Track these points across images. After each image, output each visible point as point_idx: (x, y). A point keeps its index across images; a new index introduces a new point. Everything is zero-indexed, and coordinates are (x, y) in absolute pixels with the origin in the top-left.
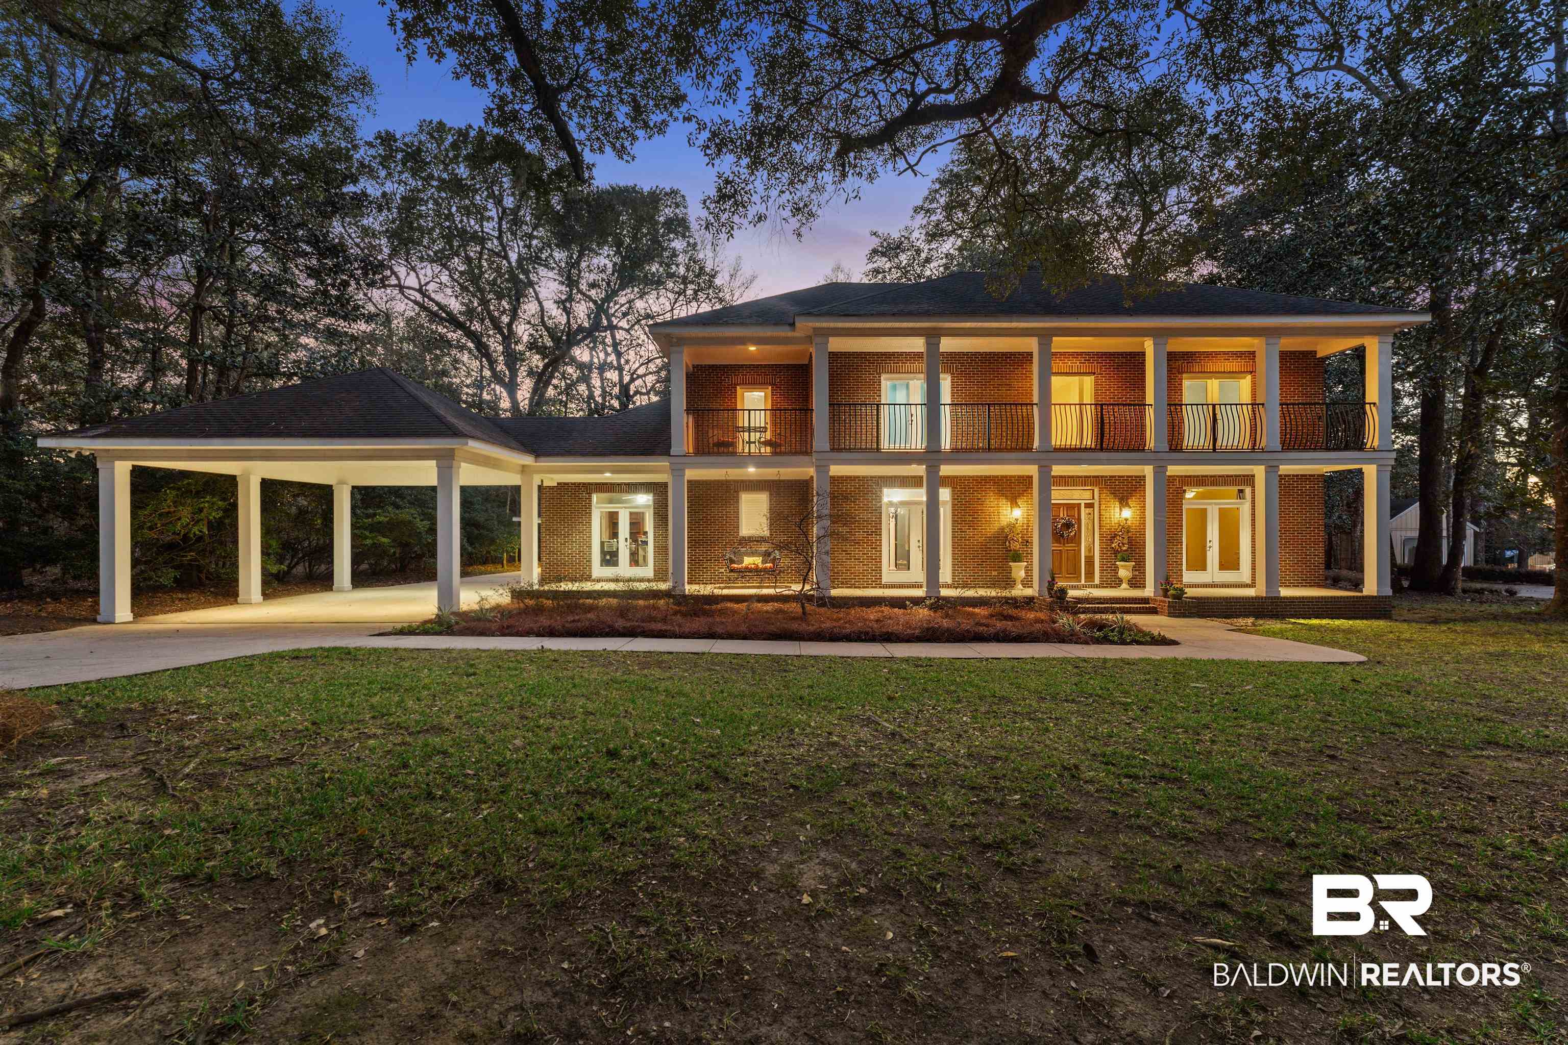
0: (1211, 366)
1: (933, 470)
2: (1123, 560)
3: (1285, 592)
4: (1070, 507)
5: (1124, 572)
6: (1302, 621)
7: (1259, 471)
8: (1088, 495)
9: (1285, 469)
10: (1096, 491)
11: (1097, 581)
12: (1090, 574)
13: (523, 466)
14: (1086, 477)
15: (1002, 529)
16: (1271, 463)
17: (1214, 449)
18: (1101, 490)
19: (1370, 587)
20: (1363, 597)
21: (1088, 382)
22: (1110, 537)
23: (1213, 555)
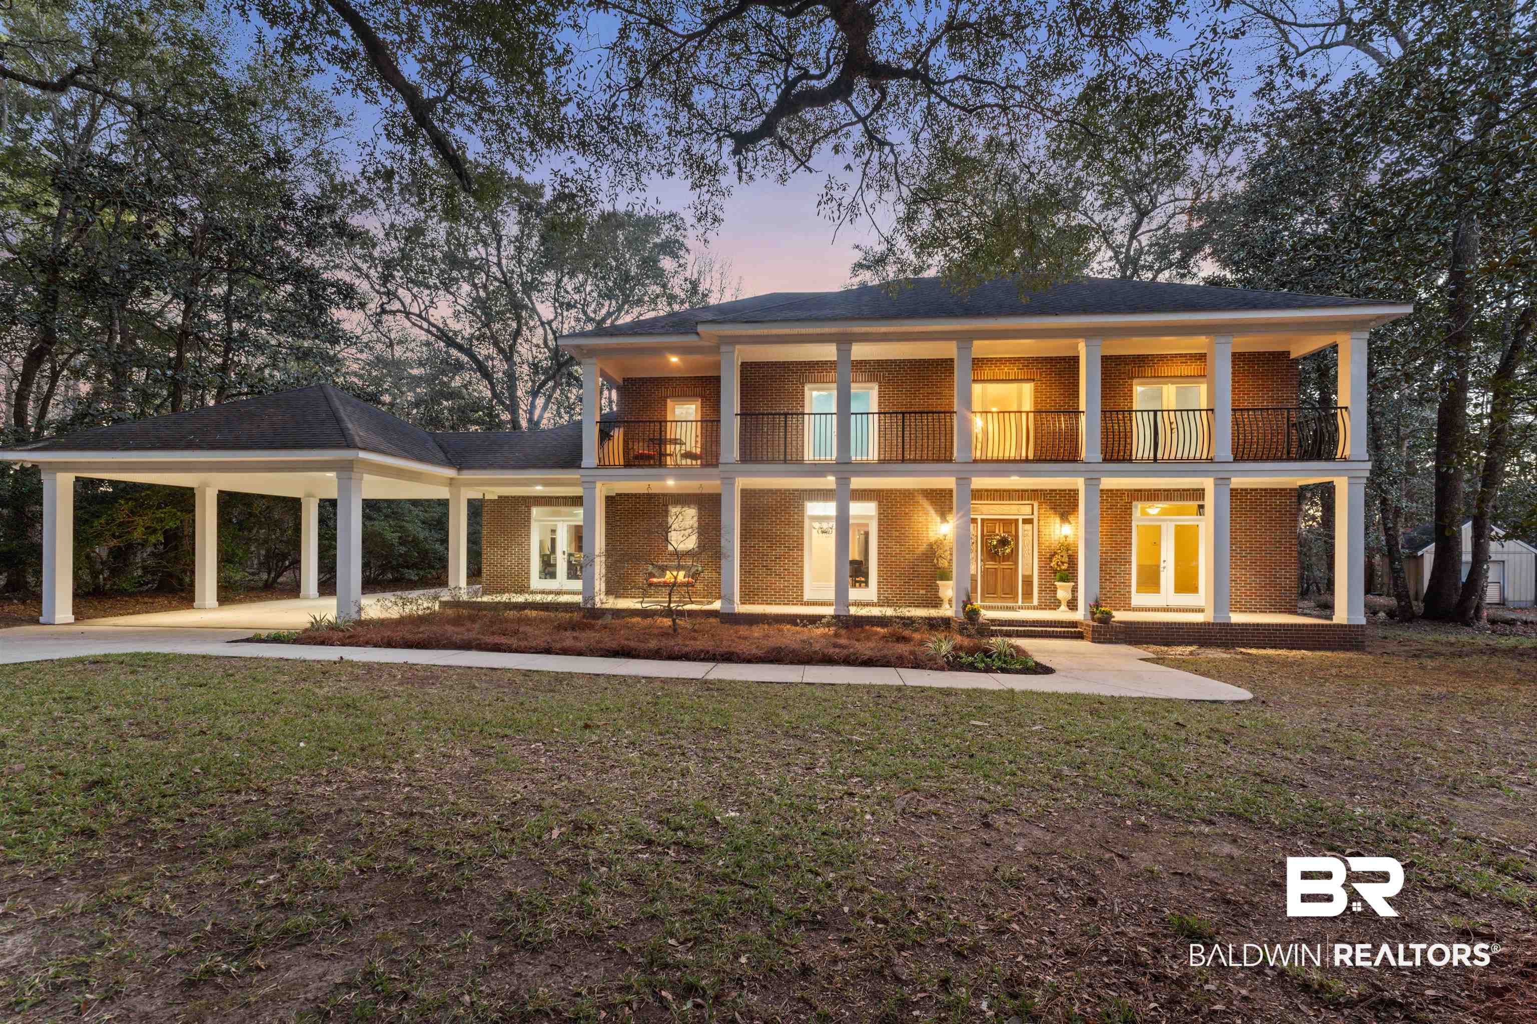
0: (1166, 370)
1: (843, 480)
2: (1062, 580)
3: (1237, 618)
4: (1006, 523)
5: (1063, 592)
6: (1253, 651)
7: (1208, 484)
8: (1028, 509)
9: (1238, 482)
10: (1036, 505)
11: (1035, 602)
12: (1028, 594)
13: (451, 479)
14: (1023, 491)
15: (931, 545)
16: (1221, 475)
17: (1155, 459)
18: (1040, 504)
19: (1341, 616)
20: (1334, 625)
21: (1028, 389)
22: (1048, 556)
23: (1168, 577)
